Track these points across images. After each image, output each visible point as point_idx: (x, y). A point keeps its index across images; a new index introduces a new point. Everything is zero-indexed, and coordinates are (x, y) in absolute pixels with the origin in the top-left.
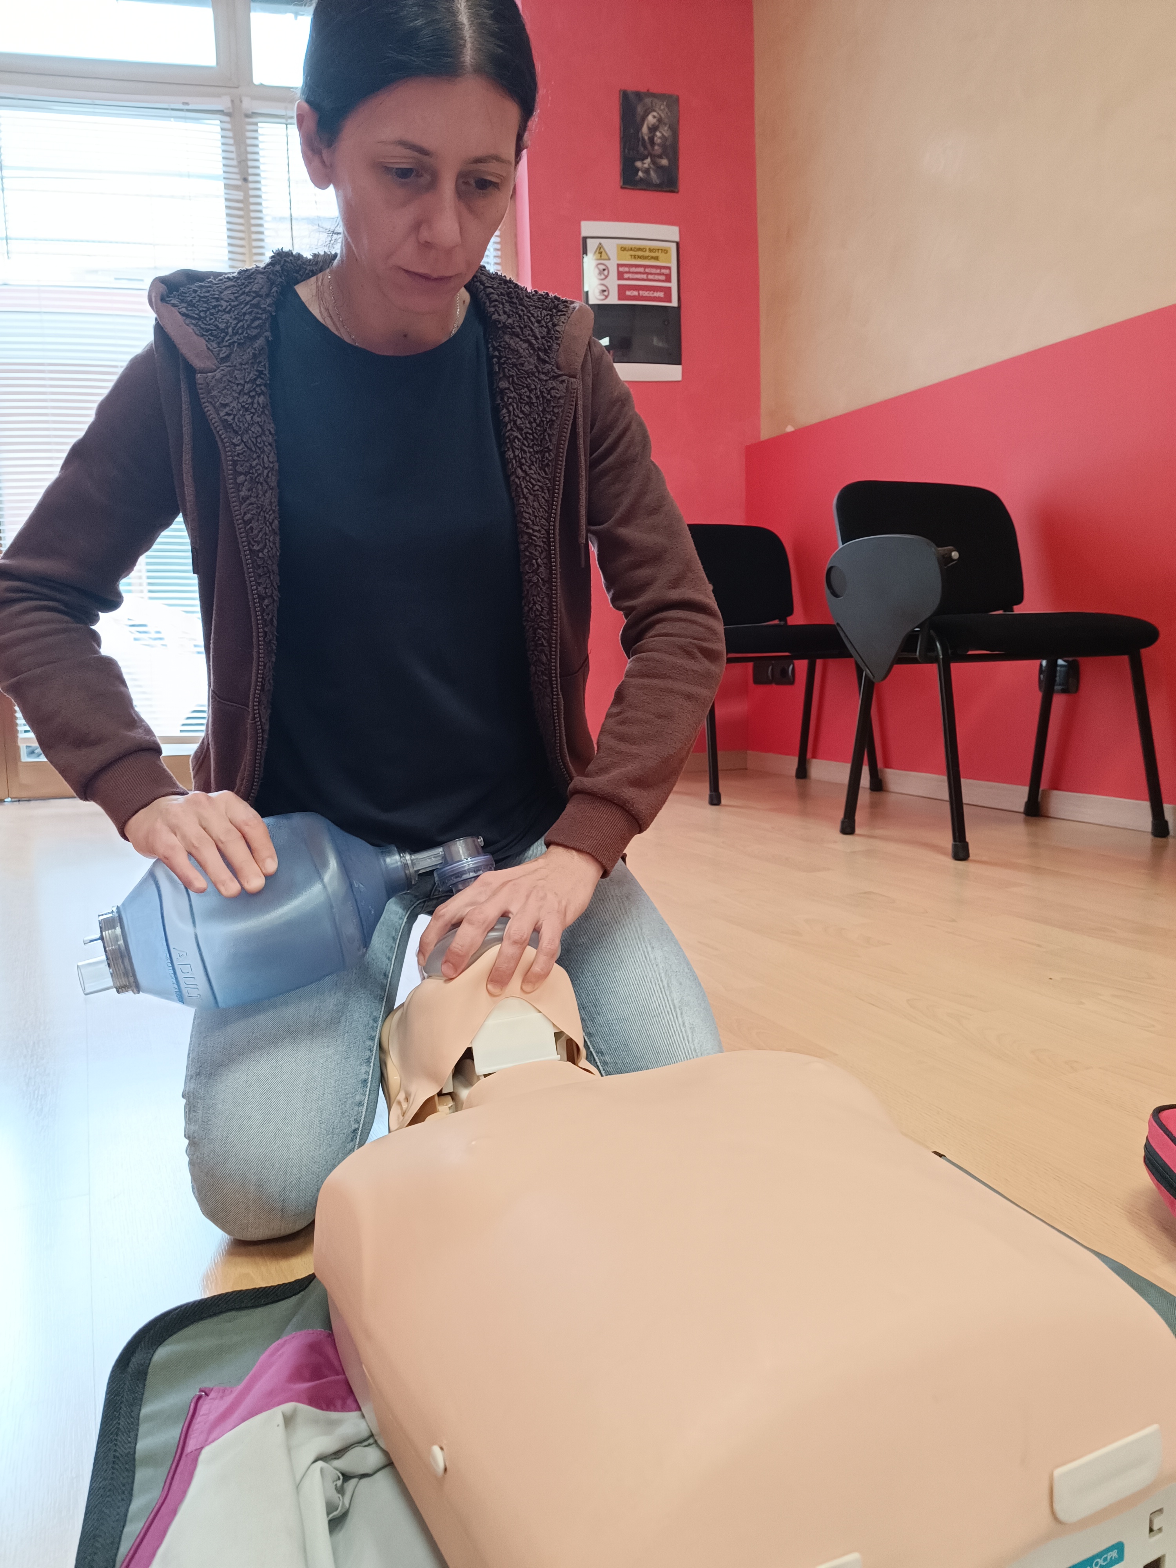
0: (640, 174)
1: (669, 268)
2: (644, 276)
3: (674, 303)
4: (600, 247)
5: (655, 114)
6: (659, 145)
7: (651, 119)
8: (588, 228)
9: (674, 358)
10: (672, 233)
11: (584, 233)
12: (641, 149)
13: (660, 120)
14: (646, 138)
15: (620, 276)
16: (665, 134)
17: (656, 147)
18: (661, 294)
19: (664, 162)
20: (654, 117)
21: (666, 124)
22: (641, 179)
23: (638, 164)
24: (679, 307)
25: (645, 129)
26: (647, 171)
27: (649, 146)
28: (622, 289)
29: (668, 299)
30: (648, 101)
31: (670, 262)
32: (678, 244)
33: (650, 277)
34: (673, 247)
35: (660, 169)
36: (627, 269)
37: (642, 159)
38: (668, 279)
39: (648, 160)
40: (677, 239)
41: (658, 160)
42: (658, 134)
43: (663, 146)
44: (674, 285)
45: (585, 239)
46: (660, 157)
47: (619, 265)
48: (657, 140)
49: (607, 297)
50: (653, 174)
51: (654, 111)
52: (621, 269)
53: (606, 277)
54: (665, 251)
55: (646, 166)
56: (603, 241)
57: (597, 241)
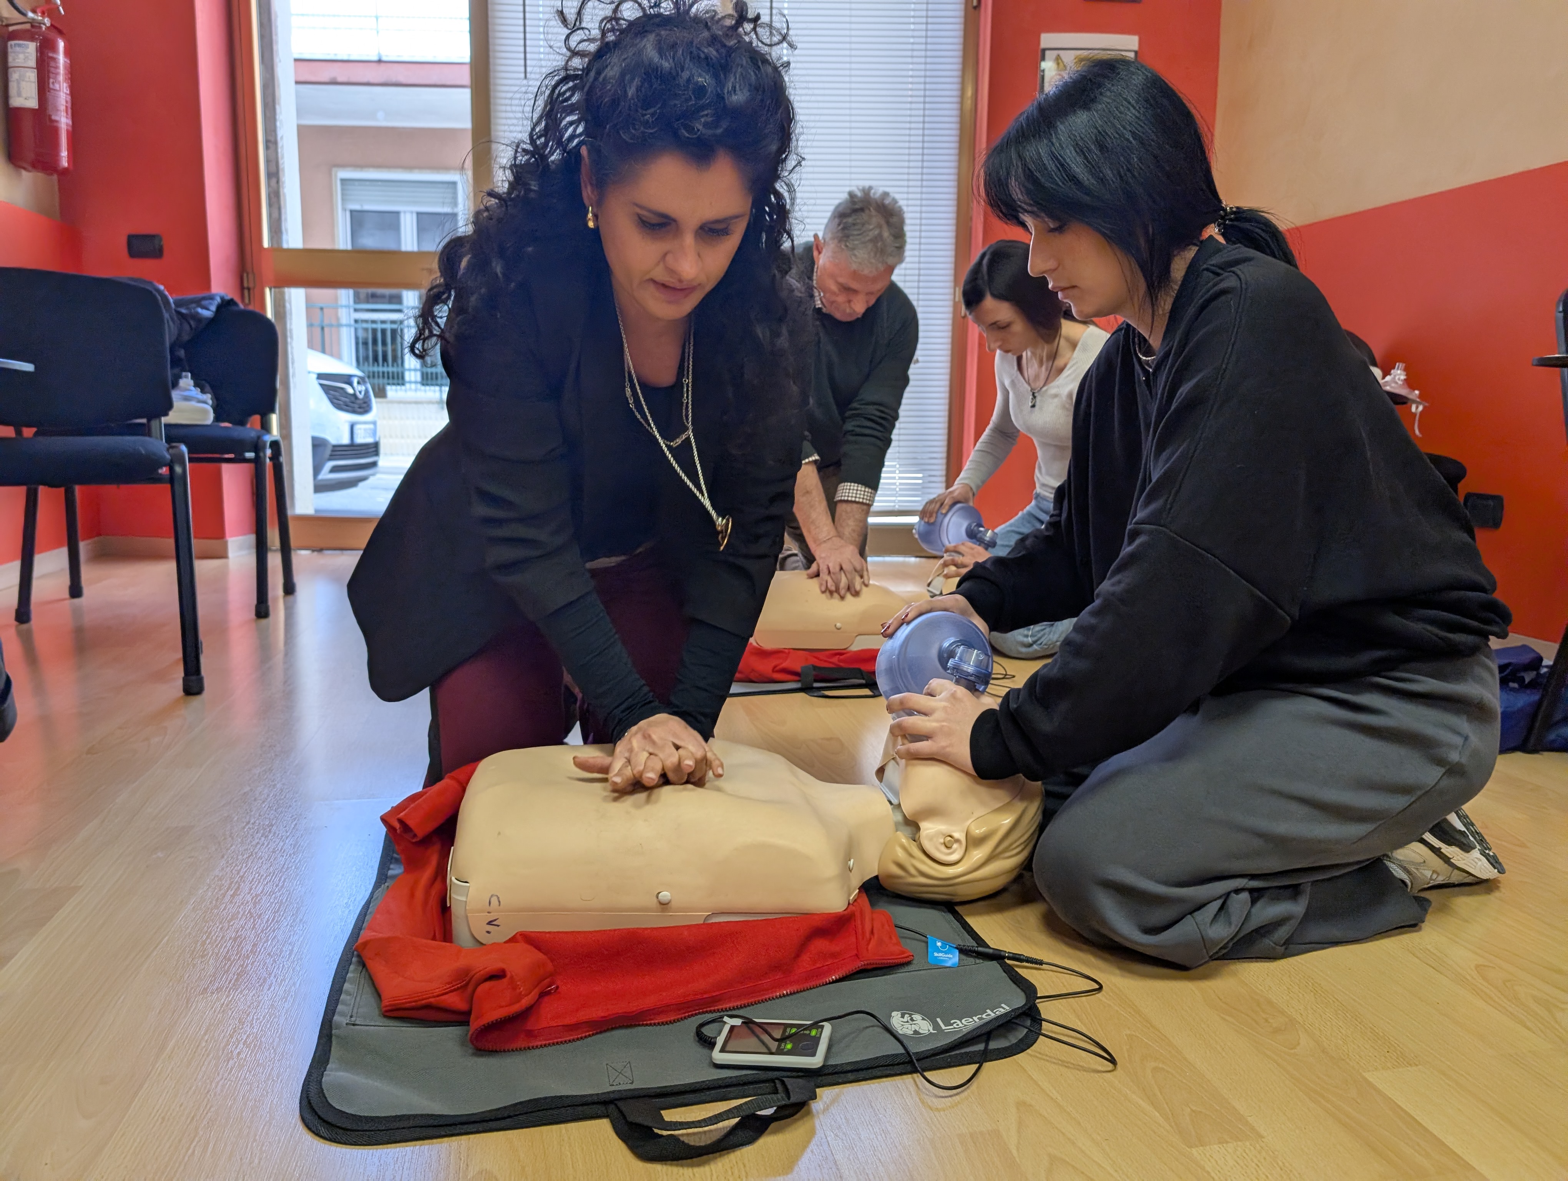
4: (1058, 58)
8: (1047, 40)
10: (1132, 42)
11: (1043, 45)
40: (1137, 48)
45: (1044, 50)
56: (1061, 53)
57: (1056, 53)
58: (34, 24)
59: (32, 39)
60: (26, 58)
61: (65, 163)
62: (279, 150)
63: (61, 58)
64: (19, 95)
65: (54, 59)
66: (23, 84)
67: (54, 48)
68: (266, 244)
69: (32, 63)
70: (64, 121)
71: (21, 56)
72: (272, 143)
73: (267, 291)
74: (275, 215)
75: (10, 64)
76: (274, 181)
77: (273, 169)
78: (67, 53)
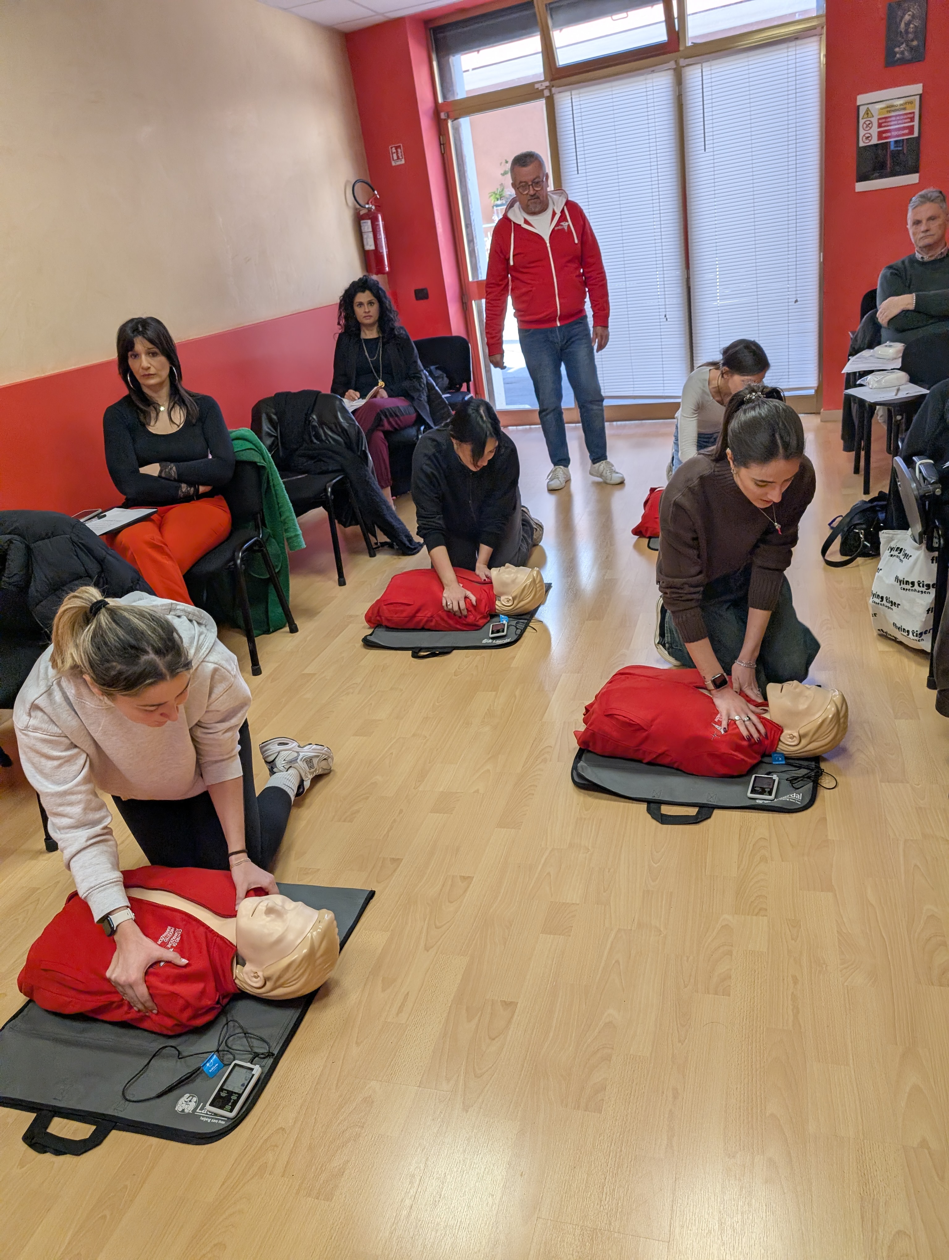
0: (898, 56)
1: (914, 113)
2: (895, 122)
3: (916, 134)
4: (868, 110)
5: (910, 13)
6: (912, 33)
7: (907, 17)
8: (861, 99)
9: (914, 169)
10: (918, 88)
11: (858, 104)
12: (899, 39)
13: (913, 16)
15: (880, 126)
18: (907, 131)
19: (915, 43)
20: (910, 15)
21: (916, 17)
22: (899, 59)
23: (897, 49)
24: (918, 138)
25: (903, 25)
26: (902, 53)
27: (905, 36)
28: (880, 135)
29: (912, 132)
30: (906, 5)
31: (914, 108)
32: (921, 95)
33: (900, 122)
34: (917, 99)
35: (911, 49)
36: (884, 120)
37: (900, 45)
38: (912, 119)
39: (904, 45)
40: (921, 92)
41: (910, 43)
42: (912, 26)
43: (915, 32)
44: (916, 123)
45: (859, 107)
46: (912, 40)
47: (879, 119)
48: (911, 30)
49: (870, 141)
50: (906, 53)
51: (910, 11)
53: (871, 128)
54: (911, 103)
55: (902, 49)
56: (870, 106)
57: (865, 107)
58: (369, 210)
59: (369, 219)
60: (368, 228)
61: (387, 269)
62: (473, 227)
63: (381, 223)
64: (367, 244)
65: (378, 225)
66: (369, 240)
67: (377, 219)
68: (470, 279)
69: (370, 229)
70: (384, 251)
71: (366, 227)
72: (469, 225)
73: (473, 302)
74: (474, 261)
75: (363, 231)
76: (471, 244)
77: (470, 238)
78: (382, 219)
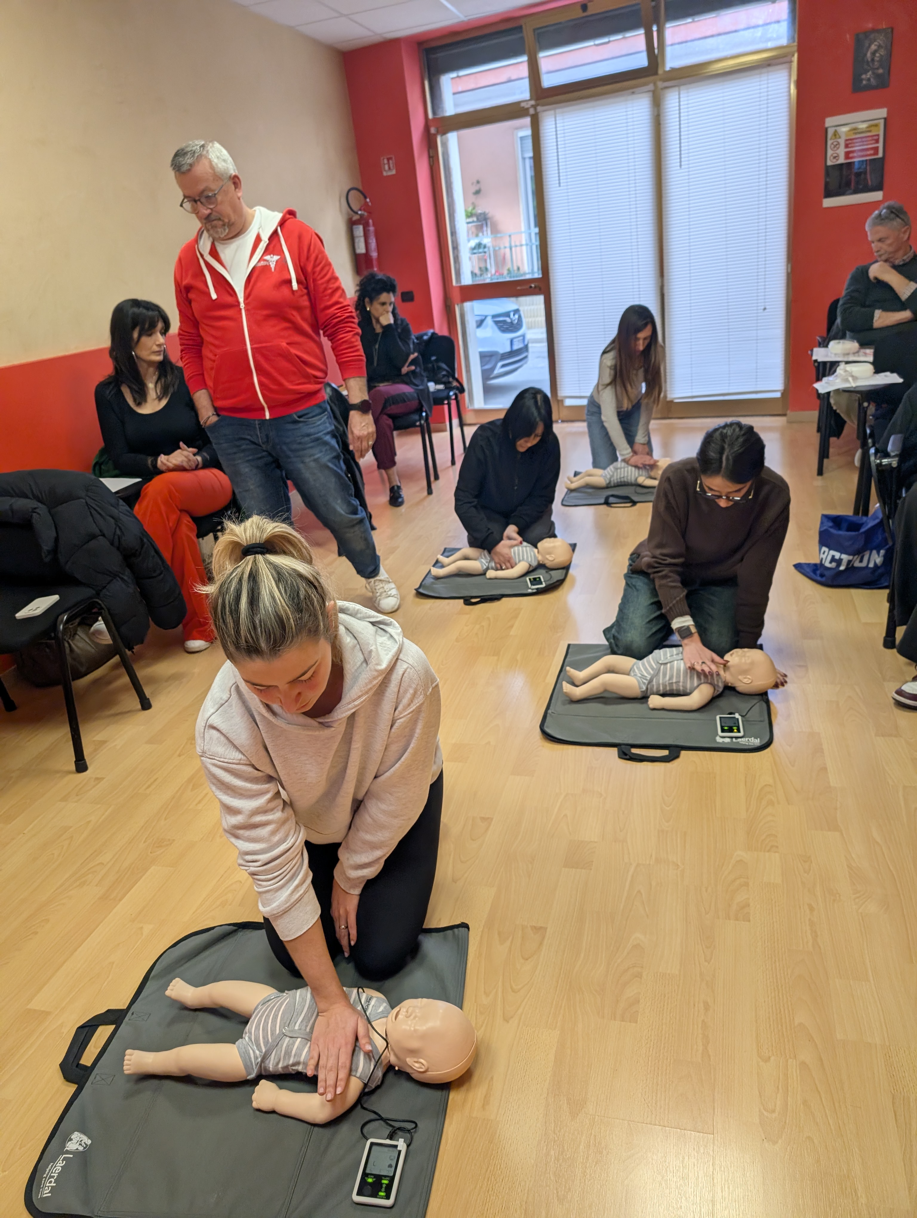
0: (864, 82)
1: (878, 135)
2: (861, 144)
3: (880, 155)
4: (836, 131)
5: (876, 43)
6: (878, 61)
7: (873, 47)
8: (829, 122)
9: (878, 187)
10: (883, 112)
11: (826, 125)
12: (866, 67)
13: (880, 46)
14: (869, 60)
15: (847, 146)
16: (882, 54)
17: (876, 63)
18: (872, 152)
19: (881, 71)
20: (876, 45)
21: (882, 47)
22: (865, 86)
23: (864, 76)
24: (883, 159)
25: (869, 55)
26: (869, 80)
27: (871, 65)
28: (847, 155)
29: (876, 153)
30: (872, 36)
31: (879, 130)
32: (885, 119)
33: (865, 143)
34: (882, 122)
35: (877, 76)
36: (850, 142)
37: (866, 72)
38: (877, 141)
39: (870, 73)
40: (885, 115)
41: (876, 71)
42: (877, 55)
43: (880, 61)
44: (881, 145)
46: (878, 69)
47: (847, 140)
48: (876, 59)
49: (837, 160)
50: (872, 80)
51: (875, 41)
52: (848, 142)
53: (838, 148)
54: (876, 125)
55: (868, 76)
56: (837, 128)
57: (833, 129)
58: (361, 216)
59: (360, 224)
60: (360, 233)
62: (458, 236)
64: (359, 248)
65: (369, 230)
66: (360, 244)
67: (368, 225)
68: (455, 285)
69: (362, 234)
70: (374, 254)
71: (358, 232)
72: (454, 233)
73: (457, 306)
74: (457, 267)
75: (355, 235)
76: (456, 251)
77: (455, 245)
78: (374, 225)
